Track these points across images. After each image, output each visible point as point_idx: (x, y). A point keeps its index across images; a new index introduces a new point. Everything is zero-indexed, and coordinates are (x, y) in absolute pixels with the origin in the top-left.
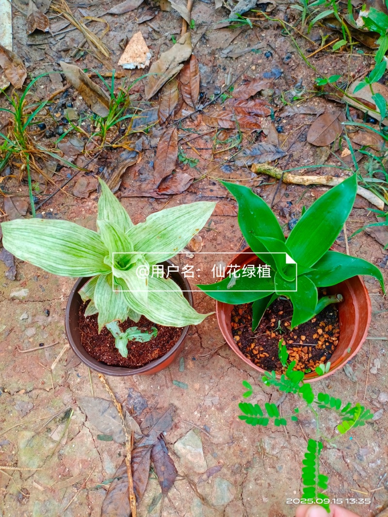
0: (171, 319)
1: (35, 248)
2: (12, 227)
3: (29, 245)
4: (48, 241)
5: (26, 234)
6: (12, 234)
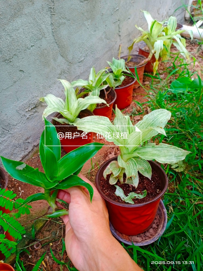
1: (96, 129)
2: (85, 121)
4: (102, 127)
6: (85, 124)
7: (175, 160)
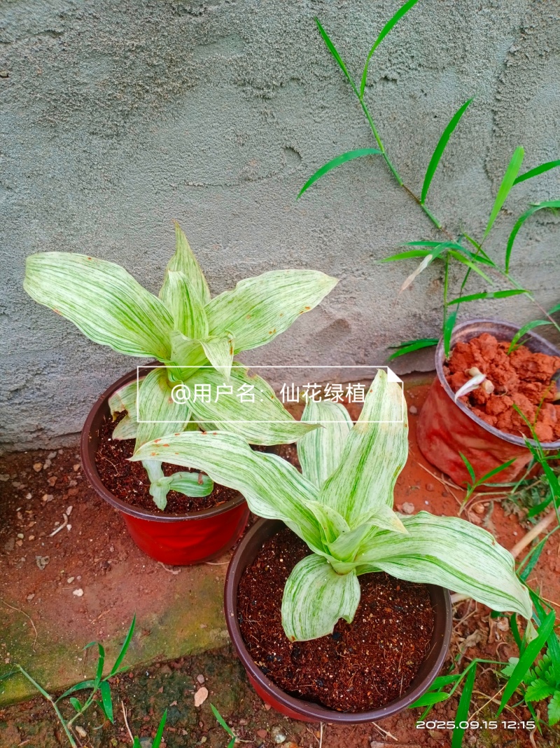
0: (253, 432)
1: (69, 296)
2: (43, 262)
3: (63, 292)
4: (91, 291)
5: (62, 275)
6: (41, 273)
7: (270, 437)
